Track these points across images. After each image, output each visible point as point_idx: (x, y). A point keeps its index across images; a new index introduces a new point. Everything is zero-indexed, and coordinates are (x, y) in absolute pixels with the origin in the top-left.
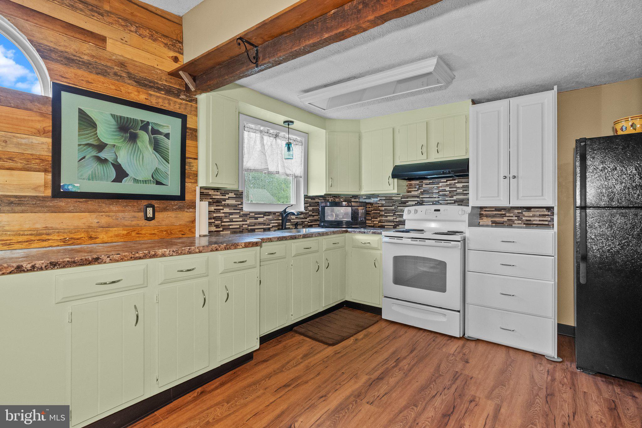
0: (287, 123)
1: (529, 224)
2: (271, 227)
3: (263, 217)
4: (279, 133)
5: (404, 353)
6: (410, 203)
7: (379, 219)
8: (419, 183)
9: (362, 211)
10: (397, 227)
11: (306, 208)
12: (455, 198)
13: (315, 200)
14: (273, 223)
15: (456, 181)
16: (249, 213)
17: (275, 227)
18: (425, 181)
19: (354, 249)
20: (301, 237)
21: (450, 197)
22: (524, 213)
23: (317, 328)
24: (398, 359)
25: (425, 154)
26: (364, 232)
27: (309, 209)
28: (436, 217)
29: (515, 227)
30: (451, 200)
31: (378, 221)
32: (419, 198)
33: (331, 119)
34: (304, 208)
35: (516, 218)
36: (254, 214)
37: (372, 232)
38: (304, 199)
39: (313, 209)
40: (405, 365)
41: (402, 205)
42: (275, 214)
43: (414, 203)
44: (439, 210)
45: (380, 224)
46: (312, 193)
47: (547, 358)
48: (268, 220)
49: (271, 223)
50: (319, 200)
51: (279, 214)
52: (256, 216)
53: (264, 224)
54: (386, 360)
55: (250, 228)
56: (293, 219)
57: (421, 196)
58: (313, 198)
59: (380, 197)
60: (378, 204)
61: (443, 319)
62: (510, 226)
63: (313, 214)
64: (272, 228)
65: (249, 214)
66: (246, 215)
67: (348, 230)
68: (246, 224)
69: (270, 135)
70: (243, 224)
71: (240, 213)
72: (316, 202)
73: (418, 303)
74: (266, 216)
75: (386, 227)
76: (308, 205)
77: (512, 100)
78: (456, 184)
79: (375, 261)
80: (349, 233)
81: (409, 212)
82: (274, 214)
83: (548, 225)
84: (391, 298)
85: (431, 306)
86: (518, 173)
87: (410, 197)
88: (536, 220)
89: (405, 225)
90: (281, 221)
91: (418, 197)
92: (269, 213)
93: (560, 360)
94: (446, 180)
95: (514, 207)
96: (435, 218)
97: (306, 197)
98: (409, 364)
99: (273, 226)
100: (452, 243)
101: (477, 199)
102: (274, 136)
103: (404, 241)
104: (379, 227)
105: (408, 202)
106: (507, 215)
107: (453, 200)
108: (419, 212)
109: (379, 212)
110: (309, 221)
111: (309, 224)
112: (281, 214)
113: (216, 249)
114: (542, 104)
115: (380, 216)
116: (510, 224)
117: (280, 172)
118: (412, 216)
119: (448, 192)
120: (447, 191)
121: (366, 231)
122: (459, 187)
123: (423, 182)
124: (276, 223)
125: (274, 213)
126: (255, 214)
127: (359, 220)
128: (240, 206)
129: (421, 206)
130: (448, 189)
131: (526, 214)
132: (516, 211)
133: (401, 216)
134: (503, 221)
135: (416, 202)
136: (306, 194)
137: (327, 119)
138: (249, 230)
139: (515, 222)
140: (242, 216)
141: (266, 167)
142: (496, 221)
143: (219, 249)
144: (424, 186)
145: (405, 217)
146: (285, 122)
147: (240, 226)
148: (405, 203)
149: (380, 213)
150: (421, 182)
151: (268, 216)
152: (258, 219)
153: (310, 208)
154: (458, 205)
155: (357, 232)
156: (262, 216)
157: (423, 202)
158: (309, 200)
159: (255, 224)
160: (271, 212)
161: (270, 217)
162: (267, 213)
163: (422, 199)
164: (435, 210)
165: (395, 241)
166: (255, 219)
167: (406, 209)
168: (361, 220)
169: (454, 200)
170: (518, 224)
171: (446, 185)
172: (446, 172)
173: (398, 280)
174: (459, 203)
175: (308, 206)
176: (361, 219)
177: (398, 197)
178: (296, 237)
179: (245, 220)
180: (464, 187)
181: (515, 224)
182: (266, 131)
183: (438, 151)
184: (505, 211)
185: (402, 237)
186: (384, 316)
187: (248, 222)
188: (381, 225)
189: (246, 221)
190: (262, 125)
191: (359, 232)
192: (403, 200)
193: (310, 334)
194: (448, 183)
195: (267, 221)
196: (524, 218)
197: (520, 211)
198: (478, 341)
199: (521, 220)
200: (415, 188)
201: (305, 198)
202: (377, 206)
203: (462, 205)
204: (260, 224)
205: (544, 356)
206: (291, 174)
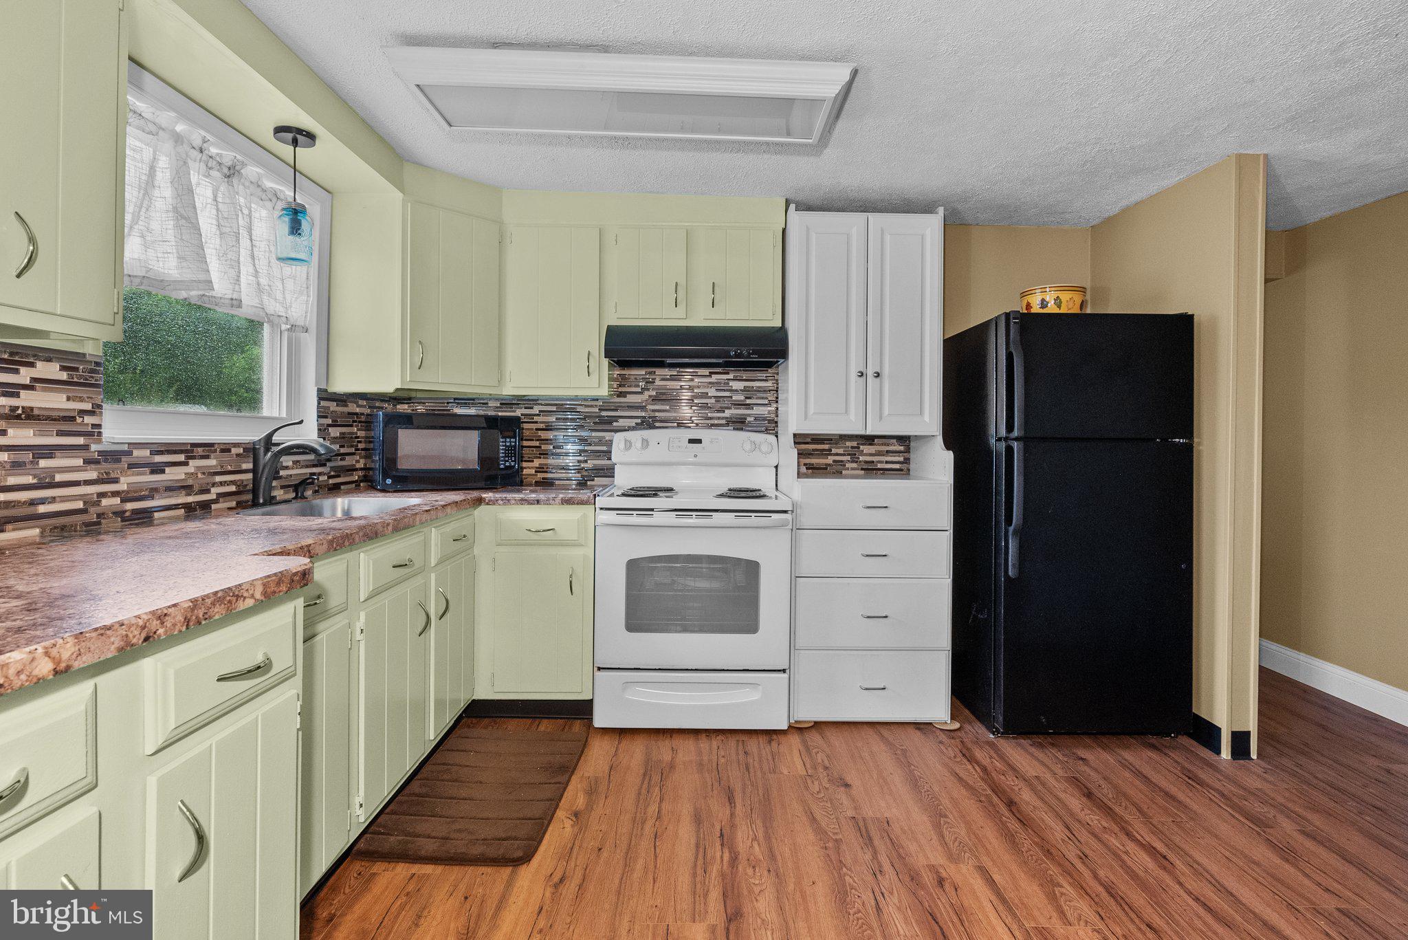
0: (290, 136)
1: (871, 470)
2: (215, 497)
3: (185, 464)
4: (244, 165)
5: (720, 811)
6: (622, 423)
7: (537, 463)
8: (646, 374)
9: (510, 442)
10: (589, 483)
11: (322, 431)
12: (728, 413)
13: (347, 406)
14: (222, 484)
15: (731, 376)
16: (126, 448)
17: (227, 498)
18: (660, 372)
19: (502, 549)
20: (390, 528)
21: (718, 411)
22: (862, 447)
23: (433, 816)
24: (722, 835)
25: (682, 306)
26: (538, 502)
27: (332, 435)
28: (695, 456)
29: (846, 477)
30: (719, 418)
31: (537, 468)
32: (646, 411)
33: (422, 165)
34: (319, 430)
35: (848, 458)
36: (147, 452)
37: (562, 499)
38: (319, 403)
39: (344, 434)
40: (751, 847)
41: (600, 427)
42: (229, 450)
43: (632, 422)
44: (699, 441)
45: (540, 475)
46: (342, 385)
47: (942, 728)
48: (204, 473)
49: (214, 485)
50: (358, 406)
51: (241, 450)
52: (158, 459)
53: (188, 489)
54: (701, 850)
55: (130, 506)
56: (287, 468)
57: (650, 407)
58: (342, 399)
59: (542, 405)
60: (536, 422)
61: (754, 696)
62: (838, 474)
63: (342, 450)
64: (216, 501)
65: (129, 453)
66: (112, 456)
67: (484, 496)
68: (115, 494)
69: (211, 163)
70: (102, 495)
71: (85, 447)
72: (349, 413)
73: (692, 670)
74: (193, 458)
75: (557, 482)
76: (329, 421)
77: (873, 217)
78: (731, 383)
79: (571, 576)
80: (488, 504)
81: (628, 445)
82: (223, 451)
83: (901, 470)
84: (619, 669)
85: (724, 670)
86: (881, 367)
87: (624, 407)
88: (882, 462)
89: (614, 477)
90: (250, 476)
91: (643, 408)
92: (208, 448)
93: (957, 725)
94: (710, 372)
95: (845, 436)
96: (692, 459)
97: (324, 396)
98: (755, 839)
99: (220, 495)
100: (775, 516)
101: (806, 418)
102: (226, 170)
103: (658, 518)
104: (538, 484)
105: (617, 421)
106: (834, 451)
107: (723, 418)
108: (653, 443)
109: (537, 443)
110: (332, 473)
111: (331, 481)
112: (251, 450)
113: (143, 635)
114: (922, 236)
115: (540, 454)
116: (836, 471)
117: (243, 302)
118: (633, 455)
119: (713, 401)
120: (711, 397)
121: (542, 496)
122: (736, 391)
123: (655, 372)
124: (232, 483)
125: (226, 449)
126: (152, 453)
127: (502, 466)
128: (89, 420)
129: (651, 431)
130: (712, 392)
131: (866, 449)
132: (849, 444)
133: (608, 454)
134: (826, 464)
135: (639, 421)
136: (322, 387)
137: (408, 161)
138: (127, 514)
139: (847, 465)
140: (97, 462)
141: (202, 277)
142: (813, 464)
143: (161, 631)
144: (658, 382)
145: (615, 457)
146: (279, 130)
147: (85, 503)
148: (611, 423)
149: (540, 447)
150: (650, 373)
151: (203, 457)
152: (163, 472)
153: (335, 432)
154: (734, 429)
155: (513, 502)
156: (181, 458)
157: (655, 419)
158: (333, 406)
159: (153, 492)
160: (212, 445)
161: (212, 462)
162: (200, 449)
163: (652, 414)
164: (691, 441)
165: (634, 519)
166: (152, 472)
167: (618, 439)
168: (507, 468)
169: (727, 418)
170: (852, 469)
171: (710, 383)
172: (741, 352)
173: (636, 622)
174: (739, 426)
175: (329, 425)
176: (507, 464)
177: (592, 406)
178: (376, 534)
179: (112, 475)
180: (749, 391)
181: (848, 469)
182: (197, 142)
183: (713, 303)
184: (830, 444)
185: (652, 510)
186: (599, 722)
187: (122, 486)
188: (543, 478)
189: (116, 481)
190: (183, 116)
191: (522, 500)
192: (604, 413)
193: (429, 847)
194: (714, 378)
195: (200, 475)
196: (861, 458)
197: (855, 444)
198: (817, 725)
199: (857, 462)
200: (638, 386)
201: (320, 399)
202: (532, 429)
203: (742, 429)
204: (171, 489)
205: (931, 724)
206: (279, 316)
